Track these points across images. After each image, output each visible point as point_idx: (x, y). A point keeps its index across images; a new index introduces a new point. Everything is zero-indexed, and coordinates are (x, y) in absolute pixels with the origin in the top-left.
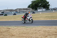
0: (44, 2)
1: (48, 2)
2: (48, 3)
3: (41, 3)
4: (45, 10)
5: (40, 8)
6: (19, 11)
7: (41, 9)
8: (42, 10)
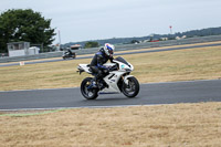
0: (33, 23)
1: (49, 22)
2: (47, 24)
3: (21, 24)
4: (37, 53)
5: (17, 45)
7: (22, 48)
8: (27, 53)
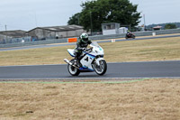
0: (123, 7)
3: (113, 8)
5: (109, 26)
6: (42, 37)
